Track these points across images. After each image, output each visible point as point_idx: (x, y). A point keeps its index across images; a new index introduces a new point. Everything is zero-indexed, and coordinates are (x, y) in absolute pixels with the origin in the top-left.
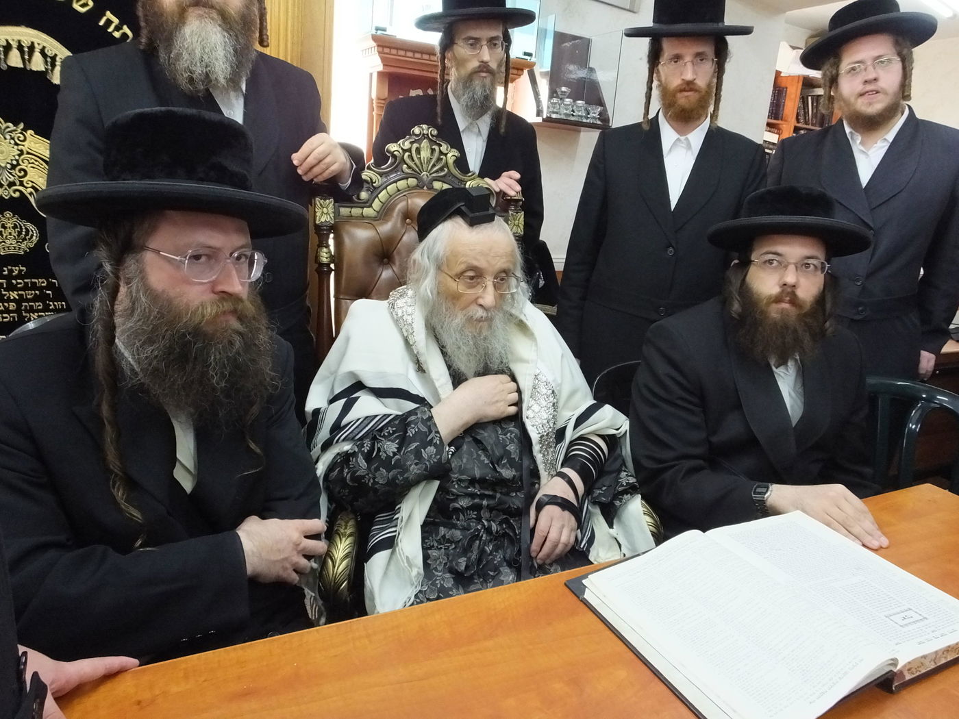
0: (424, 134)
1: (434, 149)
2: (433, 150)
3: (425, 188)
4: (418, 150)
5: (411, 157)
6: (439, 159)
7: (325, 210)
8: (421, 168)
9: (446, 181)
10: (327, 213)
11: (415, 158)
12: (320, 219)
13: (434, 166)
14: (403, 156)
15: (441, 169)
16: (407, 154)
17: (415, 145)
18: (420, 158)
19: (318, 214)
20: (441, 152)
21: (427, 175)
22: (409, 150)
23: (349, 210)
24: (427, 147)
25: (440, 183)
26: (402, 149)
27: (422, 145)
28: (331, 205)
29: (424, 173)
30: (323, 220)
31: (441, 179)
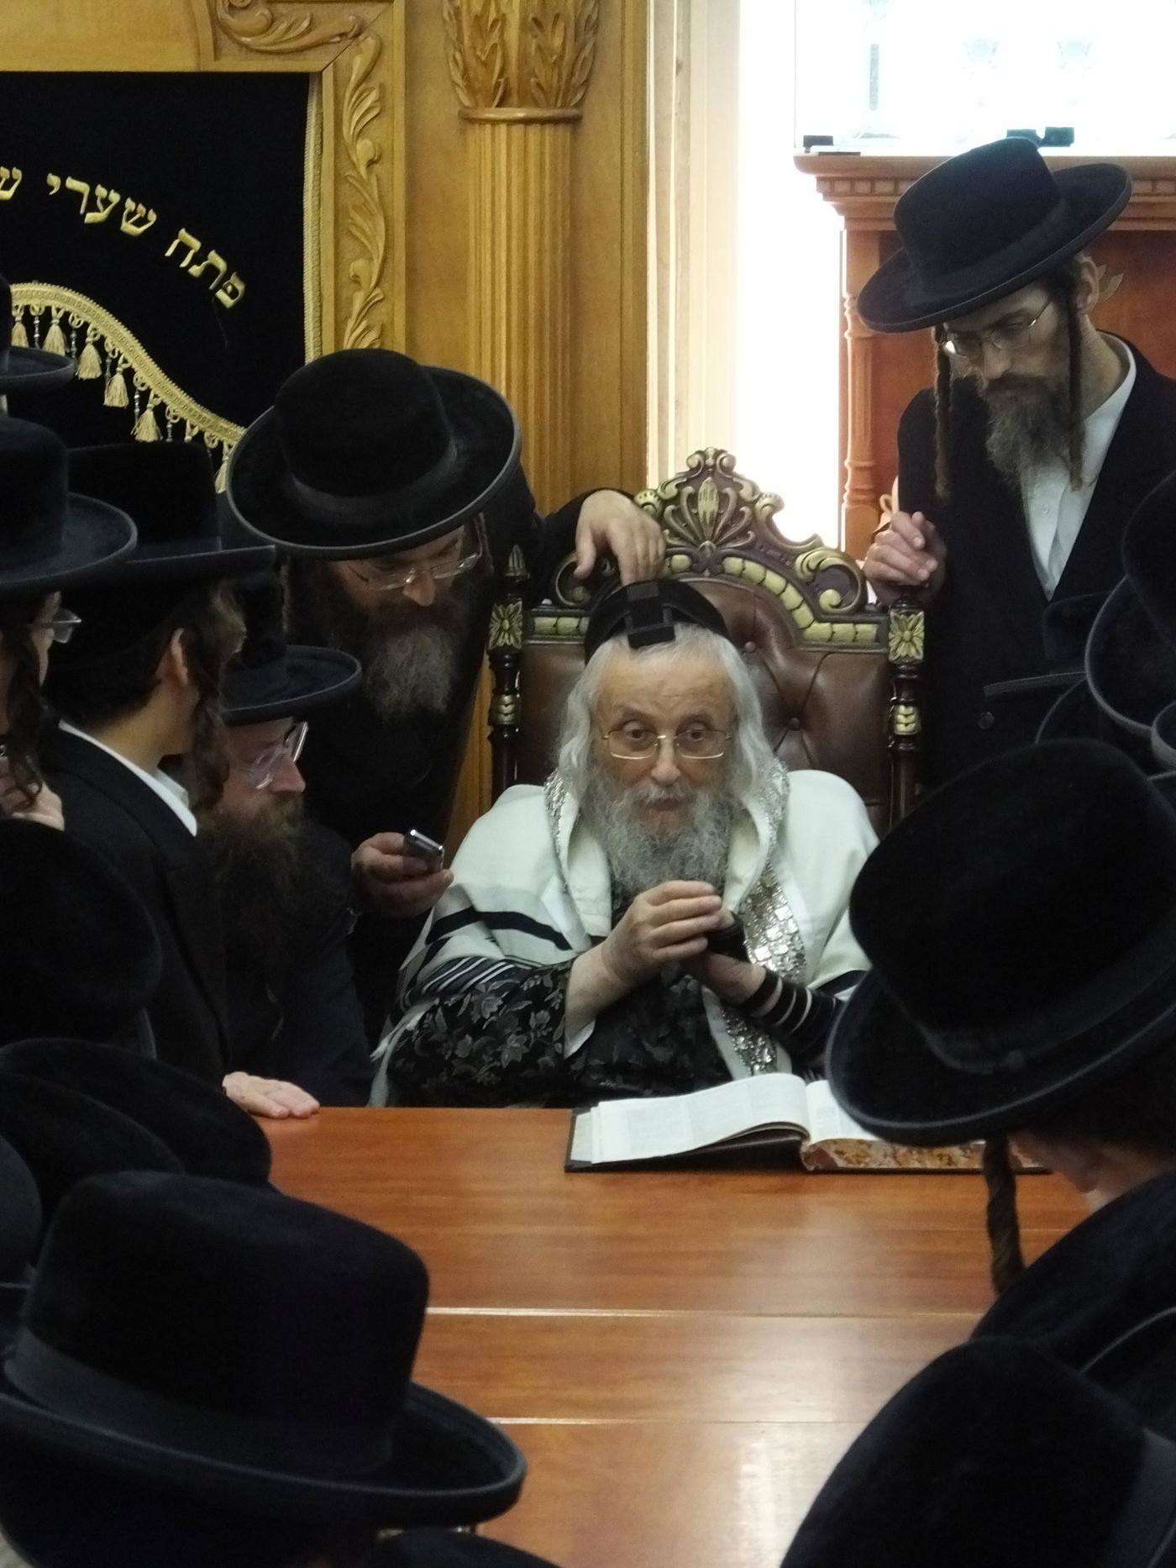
0: (706, 467)
1: (726, 495)
2: (723, 499)
3: (707, 573)
4: (693, 499)
5: (677, 513)
6: (737, 515)
7: (507, 625)
8: (699, 534)
9: (752, 556)
10: (510, 631)
11: (688, 517)
12: (496, 640)
13: (726, 528)
14: (663, 511)
15: (743, 533)
16: (670, 508)
17: (689, 489)
18: (697, 514)
19: (494, 632)
20: (740, 501)
21: (711, 547)
22: (675, 500)
23: (552, 621)
24: (712, 491)
25: (740, 560)
26: (660, 499)
27: (702, 489)
28: (519, 615)
29: (707, 543)
30: (500, 642)
31: (743, 553)
